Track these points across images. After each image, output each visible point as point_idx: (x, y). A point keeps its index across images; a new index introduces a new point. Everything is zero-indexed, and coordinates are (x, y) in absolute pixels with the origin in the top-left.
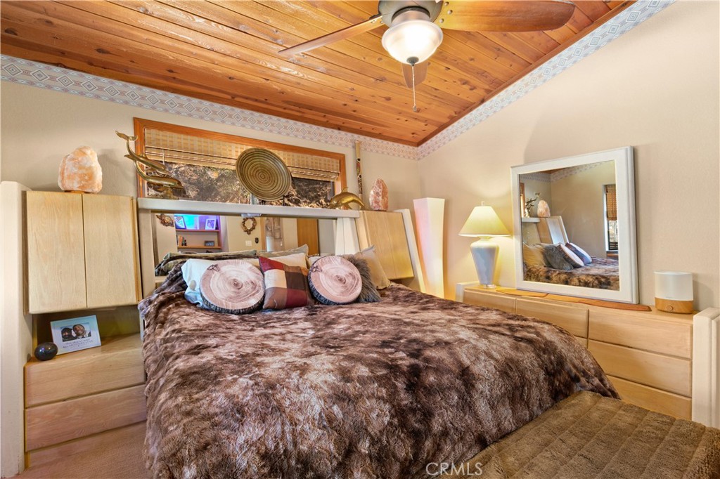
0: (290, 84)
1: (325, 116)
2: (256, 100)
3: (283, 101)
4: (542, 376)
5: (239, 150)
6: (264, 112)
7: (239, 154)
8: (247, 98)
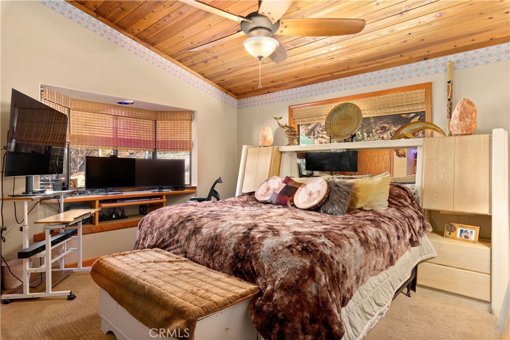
0: (347, 53)
1: (402, 56)
2: (344, 70)
3: (358, 63)
4: (231, 254)
5: (330, 108)
6: (353, 75)
7: (330, 111)
8: (338, 71)
